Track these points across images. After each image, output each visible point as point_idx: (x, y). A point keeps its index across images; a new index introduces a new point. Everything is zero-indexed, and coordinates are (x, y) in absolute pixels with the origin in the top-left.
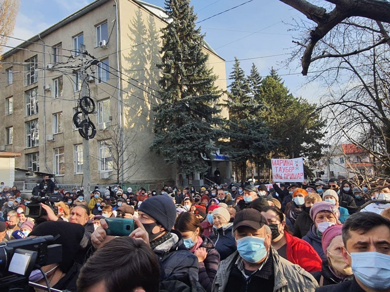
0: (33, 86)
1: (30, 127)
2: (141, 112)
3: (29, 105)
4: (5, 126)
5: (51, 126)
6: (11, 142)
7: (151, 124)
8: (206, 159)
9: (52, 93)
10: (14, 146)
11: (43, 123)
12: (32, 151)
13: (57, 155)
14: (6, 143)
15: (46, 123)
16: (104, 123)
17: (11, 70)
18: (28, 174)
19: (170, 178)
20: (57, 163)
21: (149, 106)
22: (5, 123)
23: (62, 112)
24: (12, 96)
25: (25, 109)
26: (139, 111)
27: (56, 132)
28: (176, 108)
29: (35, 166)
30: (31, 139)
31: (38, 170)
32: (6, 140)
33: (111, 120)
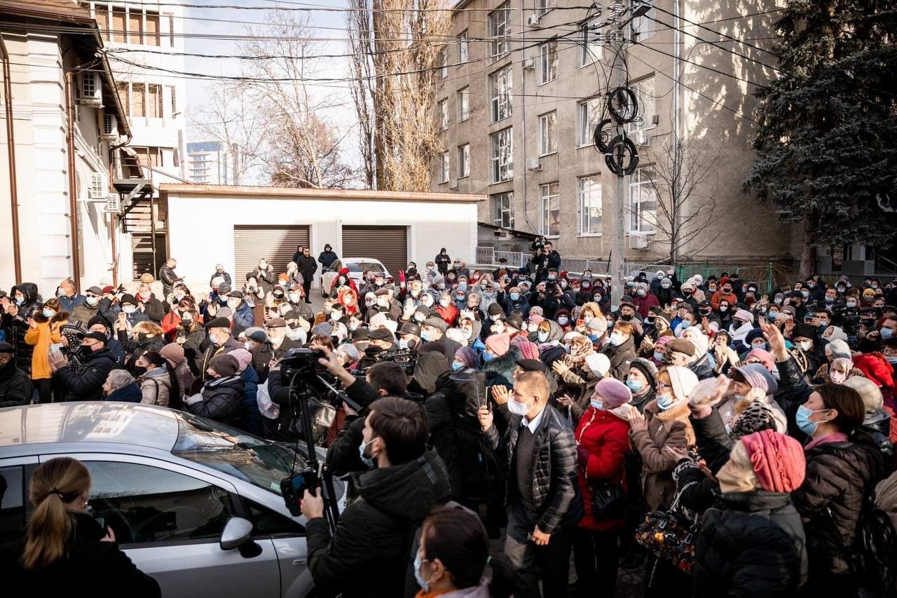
0: (502, 63)
1: (497, 143)
2: (723, 101)
3: (496, 101)
4: (456, 144)
5: (534, 141)
6: (467, 172)
7: (746, 128)
8: (890, 210)
9: (537, 72)
10: (471, 180)
11: (521, 135)
12: (502, 189)
13: (544, 197)
14: (458, 173)
15: (527, 133)
16: (641, 132)
17: (465, 36)
18: (498, 234)
19: (784, 253)
20: (546, 212)
21: (743, 86)
22: (457, 136)
23: (555, 110)
24: (468, 86)
25: (489, 108)
26: (718, 99)
27: (544, 152)
28: (817, 87)
29: (506, 216)
30: (500, 166)
31: (513, 226)
32: (458, 169)
33: (657, 123)
